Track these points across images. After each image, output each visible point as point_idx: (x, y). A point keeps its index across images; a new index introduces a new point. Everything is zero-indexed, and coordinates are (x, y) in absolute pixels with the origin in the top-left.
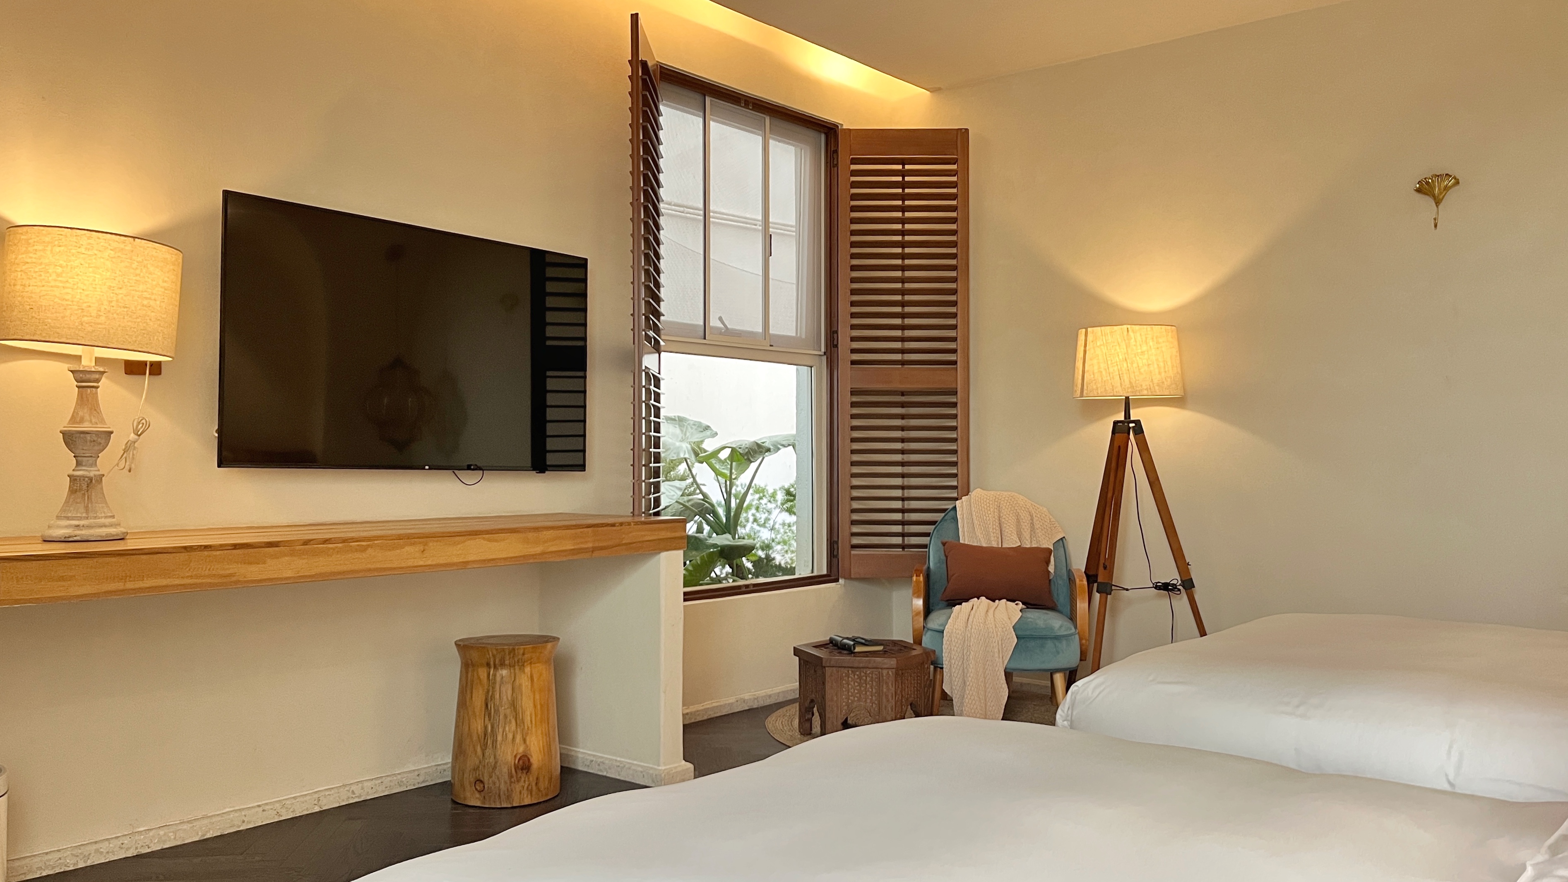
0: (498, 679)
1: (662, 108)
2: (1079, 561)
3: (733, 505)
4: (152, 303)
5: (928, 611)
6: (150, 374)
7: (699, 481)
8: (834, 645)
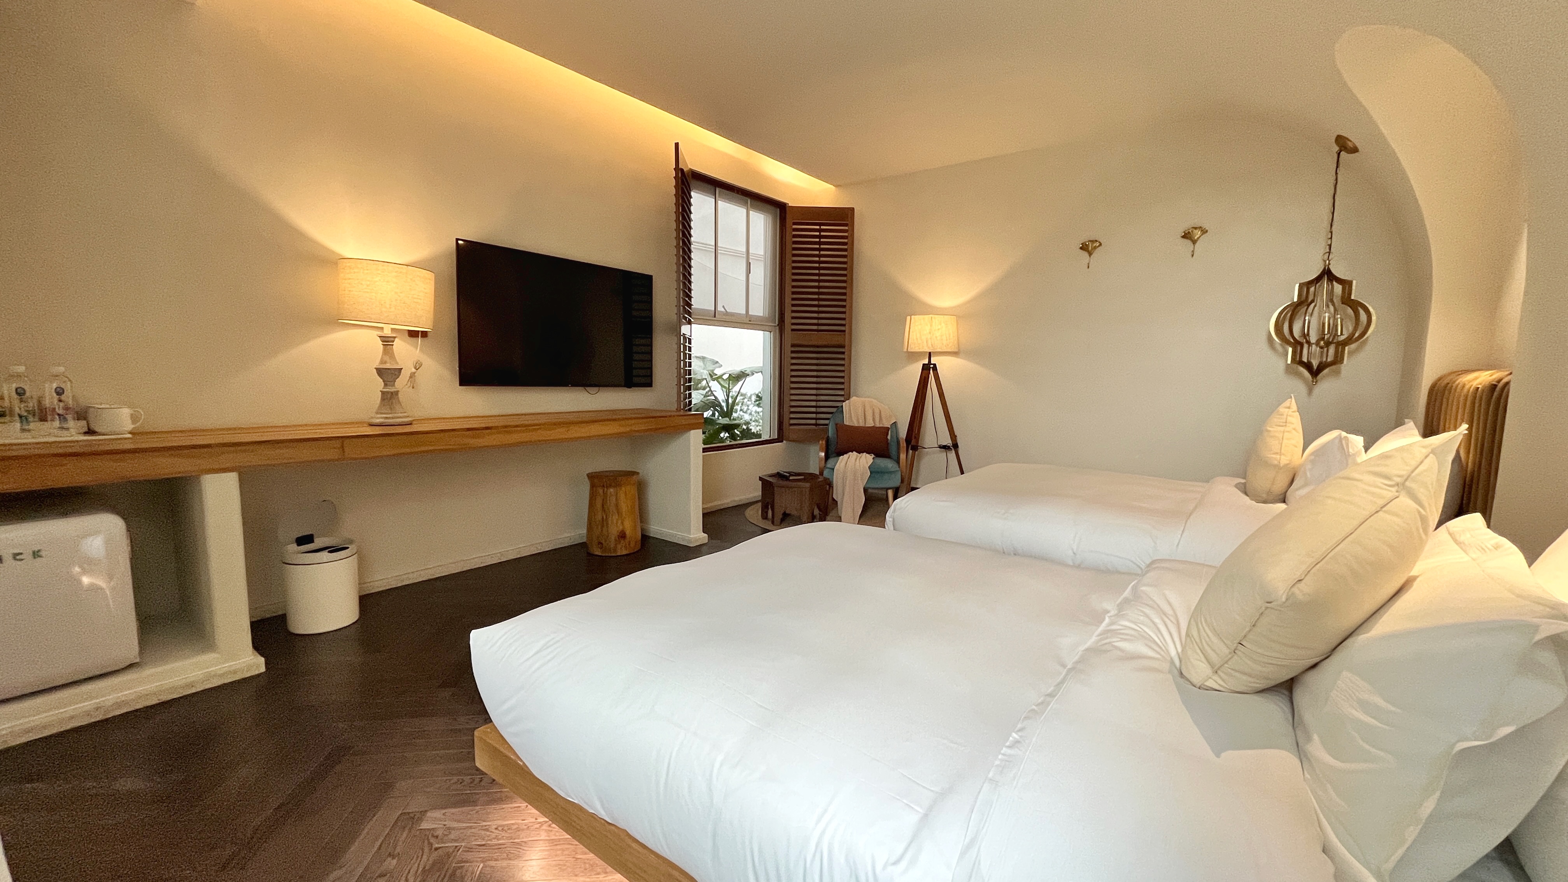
0: (609, 494)
1: (692, 194)
2: (903, 433)
3: (730, 401)
4: (419, 301)
5: (827, 457)
6: (421, 337)
7: (712, 389)
8: (779, 475)
